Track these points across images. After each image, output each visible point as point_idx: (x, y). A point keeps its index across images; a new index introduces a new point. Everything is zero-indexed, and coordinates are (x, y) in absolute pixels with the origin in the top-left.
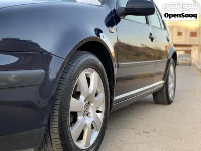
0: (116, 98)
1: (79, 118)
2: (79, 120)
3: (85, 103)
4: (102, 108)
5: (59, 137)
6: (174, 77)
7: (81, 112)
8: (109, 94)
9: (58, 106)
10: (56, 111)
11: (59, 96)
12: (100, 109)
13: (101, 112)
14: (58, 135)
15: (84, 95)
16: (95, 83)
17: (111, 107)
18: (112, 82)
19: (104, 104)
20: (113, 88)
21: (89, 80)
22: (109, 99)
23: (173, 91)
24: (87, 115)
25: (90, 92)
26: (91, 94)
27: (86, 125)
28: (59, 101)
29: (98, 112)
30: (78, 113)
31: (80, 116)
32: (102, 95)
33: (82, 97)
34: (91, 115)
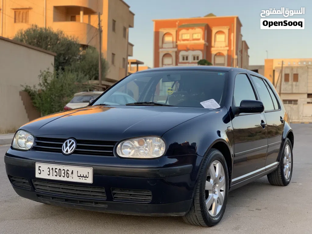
0: (233, 180)
1: (209, 194)
2: (210, 196)
3: (213, 184)
4: (223, 188)
5: (199, 206)
6: (290, 156)
7: (211, 190)
8: (228, 178)
9: (199, 186)
10: (198, 190)
11: (200, 180)
12: (222, 189)
13: (223, 191)
14: (199, 204)
15: (213, 179)
16: (219, 171)
17: (230, 188)
18: (230, 168)
19: (225, 185)
20: (231, 173)
21: (215, 168)
22: (228, 181)
23: (290, 172)
24: (214, 193)
25: (216, 177)
26: (217, 178)
27: (214, 200)
28: (199, 183)
29: (221, 191)
30: (209, 191)
31: (211, 193)
32: (223, 178)
33: (211, 180)
34: (217, 193)
